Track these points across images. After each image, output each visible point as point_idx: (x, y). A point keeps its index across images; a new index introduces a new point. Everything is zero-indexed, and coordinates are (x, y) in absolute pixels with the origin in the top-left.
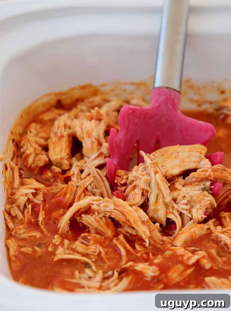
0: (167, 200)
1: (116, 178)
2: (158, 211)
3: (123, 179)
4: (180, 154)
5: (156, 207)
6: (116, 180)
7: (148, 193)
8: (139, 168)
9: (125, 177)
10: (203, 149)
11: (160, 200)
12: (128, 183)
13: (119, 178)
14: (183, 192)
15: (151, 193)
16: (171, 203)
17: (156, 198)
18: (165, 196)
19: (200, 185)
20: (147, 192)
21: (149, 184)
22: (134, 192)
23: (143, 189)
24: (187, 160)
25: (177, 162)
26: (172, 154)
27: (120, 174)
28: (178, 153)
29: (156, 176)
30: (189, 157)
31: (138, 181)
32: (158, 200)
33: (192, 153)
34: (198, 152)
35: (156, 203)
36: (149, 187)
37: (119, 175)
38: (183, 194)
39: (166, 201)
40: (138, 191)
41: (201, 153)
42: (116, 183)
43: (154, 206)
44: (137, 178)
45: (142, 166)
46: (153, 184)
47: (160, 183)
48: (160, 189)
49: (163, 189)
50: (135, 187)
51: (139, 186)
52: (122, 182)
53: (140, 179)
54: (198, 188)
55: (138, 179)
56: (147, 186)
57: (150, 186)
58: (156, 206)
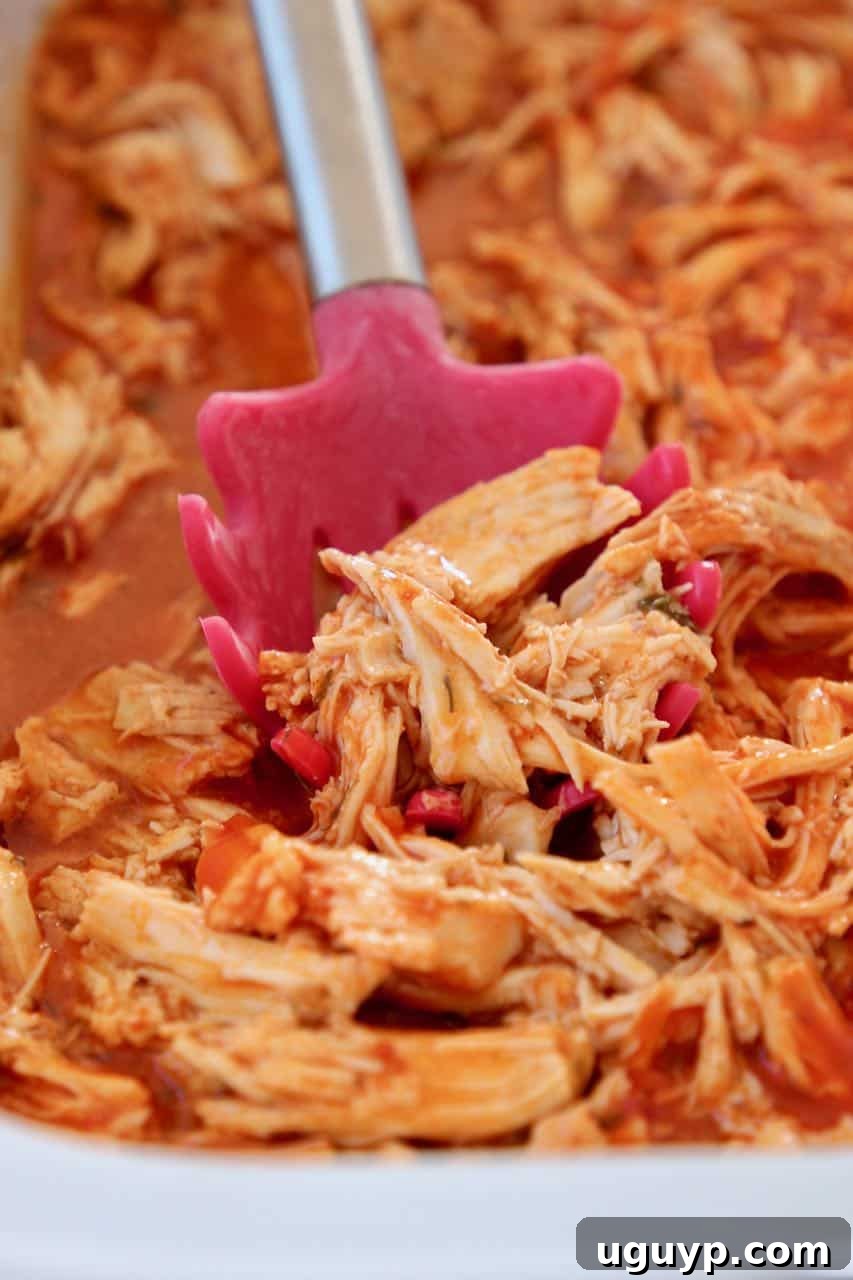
0: (493, 683)
1: (265, 688)
2: (473, 739)
3: (294, 685)
4: (498, 513)
5: (457, 727)
6: (268, 700)
7: (407, 686)
8: (342, 616)
9: (298, 675)
10: (582, 459)
11: (468, 694)
12: (313, 693)
13: (277, 687)
14: (558, 644)
15: (419, 684)
16: (514, 689)
17: (447, 693)
18: (480, 673)
19: (624, 593)
20: (402, 686)
21: (399, 652)
22: (349, 717)
23: (382, 686)
24: (536, 523)
25: (495, 547)
26: (466, 525)
27: (276, 667)
28: (489, 511)
29: (411, 608)
30: (539, 513)
31: (348, 665)
32: (455, 697)
33: (546, 491)
34: (565, 477)
35: (452, 709)
36: (403, 660)
37: (276, 672)
38: (559, 650)
39: (491, 690)
40: (366, 706)
41: (579, 477)
42: (276, 713)
43: (448, 723)
44: (339, 656)
45: (348, 605)
46: (413, 643)
47: (440, 626)
48: (450, 656)
49: (459, 646)
50: (346, 695)
51: (364, 681)
52: (296, 698)
53: (352, 651)
54: (619, 605)
55: (347, 657)
56: (392, 664)
57: (406, 655)
58: (459, 721)
